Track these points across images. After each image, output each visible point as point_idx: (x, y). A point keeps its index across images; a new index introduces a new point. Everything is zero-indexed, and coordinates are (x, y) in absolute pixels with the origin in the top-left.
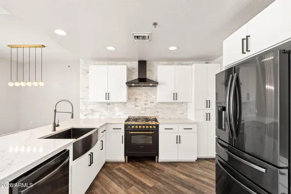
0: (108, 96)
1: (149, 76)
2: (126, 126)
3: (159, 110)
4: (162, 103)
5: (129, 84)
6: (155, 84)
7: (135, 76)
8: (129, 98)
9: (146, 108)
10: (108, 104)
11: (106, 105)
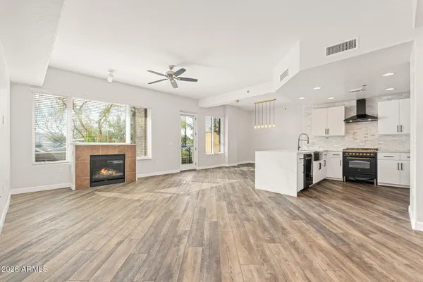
0: (327, 131)
1: (368, 112)
2: (344, 153)
3: (381, 142)
4: (386, 135)
5: (347, 121)
6: (375, 118)
7: (354, 113)
8: (347, 132)
9: (365, 141)
10: (327, 138)
11: (324, 139)
